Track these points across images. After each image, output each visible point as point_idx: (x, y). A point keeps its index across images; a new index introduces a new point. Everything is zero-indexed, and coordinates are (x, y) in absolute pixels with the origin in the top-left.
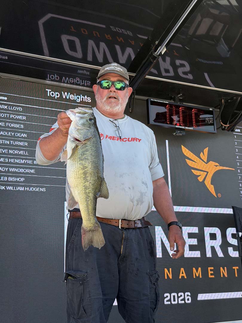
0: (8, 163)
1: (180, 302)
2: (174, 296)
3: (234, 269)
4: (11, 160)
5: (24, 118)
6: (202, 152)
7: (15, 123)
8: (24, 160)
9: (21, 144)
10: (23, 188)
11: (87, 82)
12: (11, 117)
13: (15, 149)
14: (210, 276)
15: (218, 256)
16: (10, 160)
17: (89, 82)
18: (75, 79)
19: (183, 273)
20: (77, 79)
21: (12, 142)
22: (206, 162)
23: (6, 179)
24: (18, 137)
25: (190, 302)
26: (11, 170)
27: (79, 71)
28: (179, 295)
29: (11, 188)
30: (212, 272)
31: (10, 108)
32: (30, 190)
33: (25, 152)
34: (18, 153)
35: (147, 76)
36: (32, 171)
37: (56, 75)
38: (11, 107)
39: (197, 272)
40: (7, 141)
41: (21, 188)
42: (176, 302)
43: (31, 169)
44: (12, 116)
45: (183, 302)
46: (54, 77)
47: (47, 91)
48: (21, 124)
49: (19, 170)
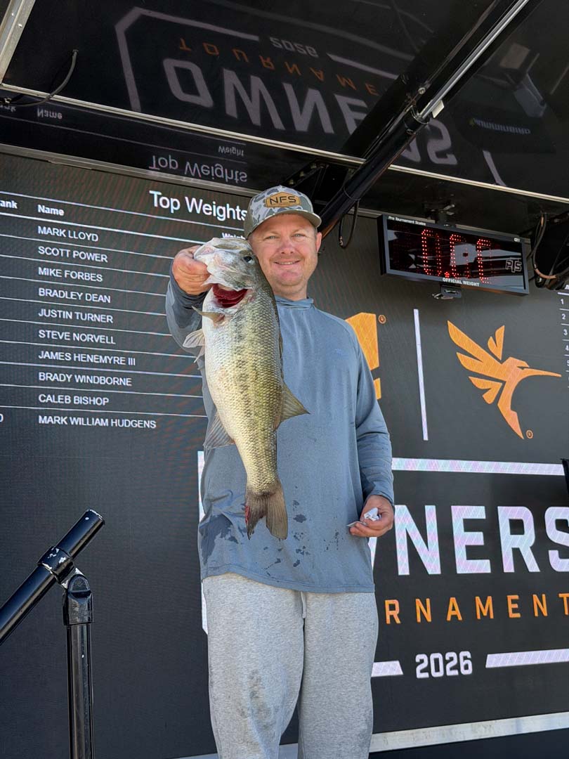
0: (72, 363)
1: (450, 673)
2: (437, 661)
3: (562, 598)
4: (79, 357)
5: (102, 258)
6: (491, 338)
7: (83, 270)
8: (106, 357)
9: (99, 320)
10: (107, 420)
11: (240, 174)
12: (74, 255)
13: (87, 332)
14: (512, 615)
15: (528, 570)
16: (75, 357)
17: (244, 175)
18: (212, 168)
19: (454, 609)
20: (218, 167)
21: (79, 315)
22: (500, 359)
23: (68, 399)
24: (92, 303)
25: (469, 671)
26: (79, 380)
27: (220, 148)
28: (447, 658)
29: (79, 421)
30: (516, 606)
31: (72, 235)
32: (123, 425)
33: (107, 337)
34: (92, 341)
35: (392, 166)
36: (126, 382)
37: (172, 158)
38: (74, 232)
39: (484, 606)
40: (67, 313)
41: (102, 420)
42: (440, 674)
43: (124, 376)
44: (76, 253)
45: (455, 673)
46: (167, 163)
47: (153, 195)
48: (96, 271)
49: (96, 380)
